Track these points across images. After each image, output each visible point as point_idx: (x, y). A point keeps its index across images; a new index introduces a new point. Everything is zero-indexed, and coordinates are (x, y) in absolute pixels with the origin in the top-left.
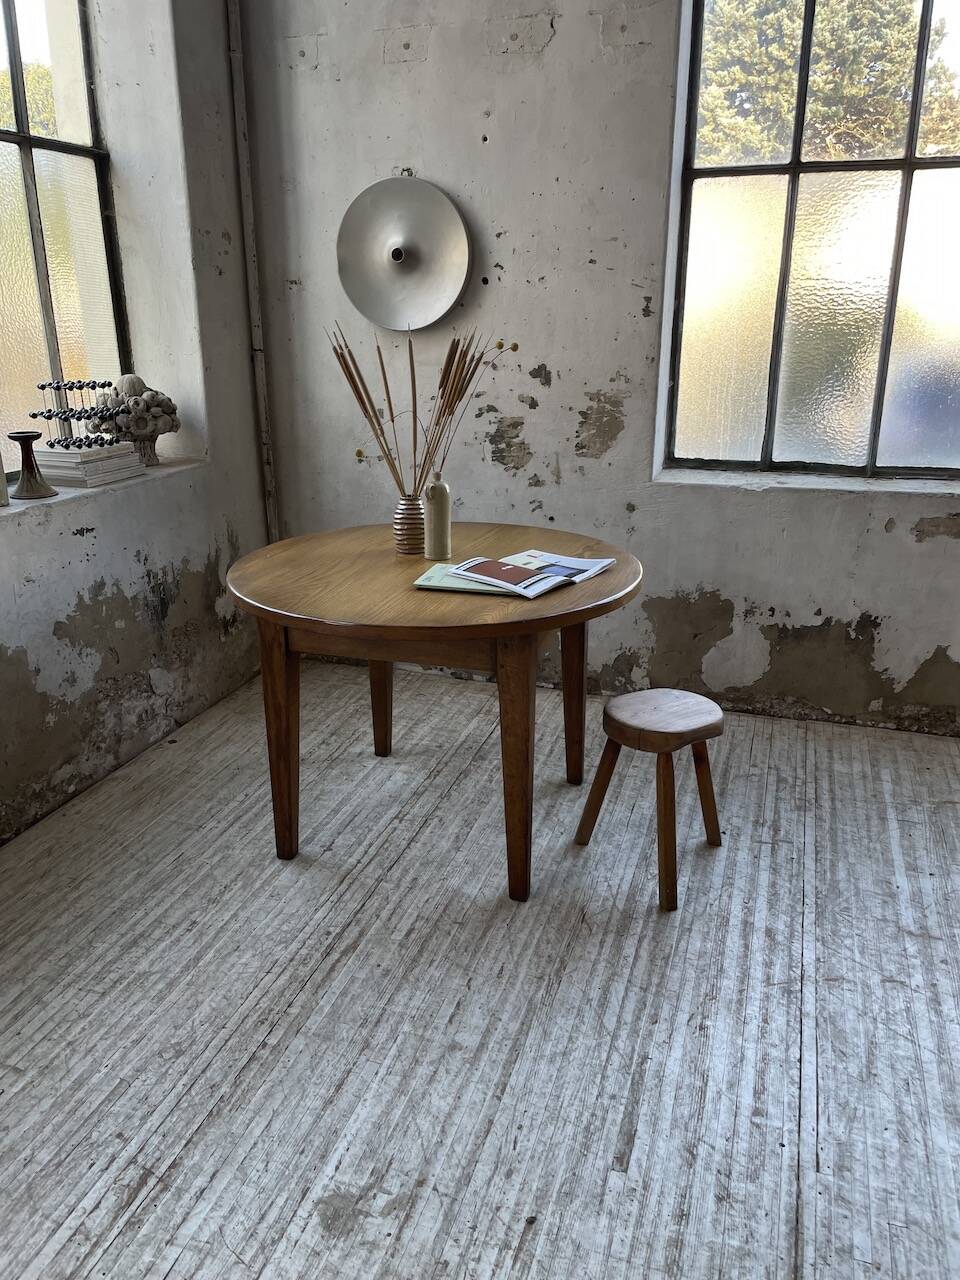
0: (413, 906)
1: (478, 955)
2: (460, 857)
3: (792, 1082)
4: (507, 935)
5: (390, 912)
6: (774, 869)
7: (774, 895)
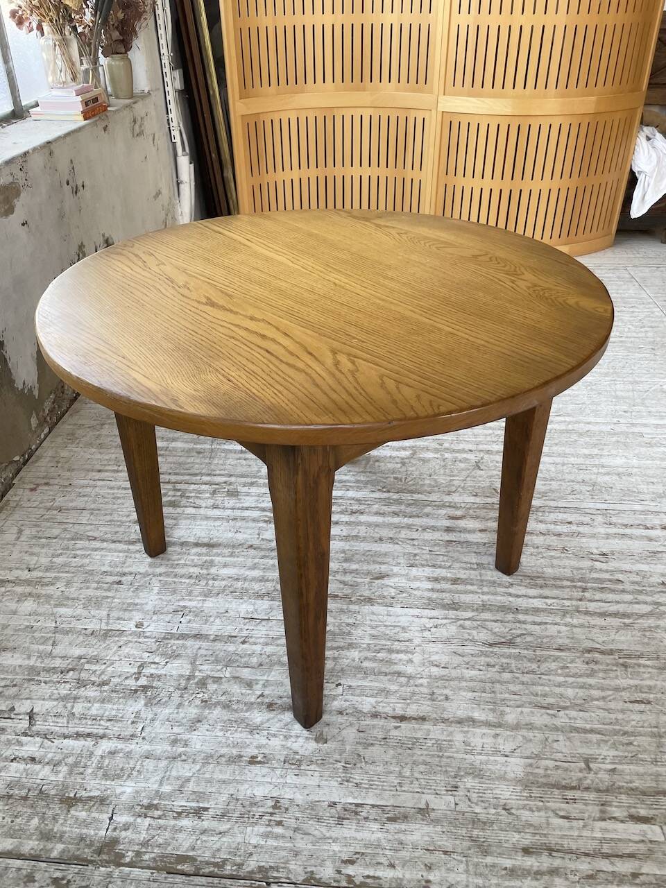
0: (585, 833)
1: (628, 728)
2: (442, 804)
4: (579, 708)
5: (616, 860)
6: (353, 513)
7: (395, 514)
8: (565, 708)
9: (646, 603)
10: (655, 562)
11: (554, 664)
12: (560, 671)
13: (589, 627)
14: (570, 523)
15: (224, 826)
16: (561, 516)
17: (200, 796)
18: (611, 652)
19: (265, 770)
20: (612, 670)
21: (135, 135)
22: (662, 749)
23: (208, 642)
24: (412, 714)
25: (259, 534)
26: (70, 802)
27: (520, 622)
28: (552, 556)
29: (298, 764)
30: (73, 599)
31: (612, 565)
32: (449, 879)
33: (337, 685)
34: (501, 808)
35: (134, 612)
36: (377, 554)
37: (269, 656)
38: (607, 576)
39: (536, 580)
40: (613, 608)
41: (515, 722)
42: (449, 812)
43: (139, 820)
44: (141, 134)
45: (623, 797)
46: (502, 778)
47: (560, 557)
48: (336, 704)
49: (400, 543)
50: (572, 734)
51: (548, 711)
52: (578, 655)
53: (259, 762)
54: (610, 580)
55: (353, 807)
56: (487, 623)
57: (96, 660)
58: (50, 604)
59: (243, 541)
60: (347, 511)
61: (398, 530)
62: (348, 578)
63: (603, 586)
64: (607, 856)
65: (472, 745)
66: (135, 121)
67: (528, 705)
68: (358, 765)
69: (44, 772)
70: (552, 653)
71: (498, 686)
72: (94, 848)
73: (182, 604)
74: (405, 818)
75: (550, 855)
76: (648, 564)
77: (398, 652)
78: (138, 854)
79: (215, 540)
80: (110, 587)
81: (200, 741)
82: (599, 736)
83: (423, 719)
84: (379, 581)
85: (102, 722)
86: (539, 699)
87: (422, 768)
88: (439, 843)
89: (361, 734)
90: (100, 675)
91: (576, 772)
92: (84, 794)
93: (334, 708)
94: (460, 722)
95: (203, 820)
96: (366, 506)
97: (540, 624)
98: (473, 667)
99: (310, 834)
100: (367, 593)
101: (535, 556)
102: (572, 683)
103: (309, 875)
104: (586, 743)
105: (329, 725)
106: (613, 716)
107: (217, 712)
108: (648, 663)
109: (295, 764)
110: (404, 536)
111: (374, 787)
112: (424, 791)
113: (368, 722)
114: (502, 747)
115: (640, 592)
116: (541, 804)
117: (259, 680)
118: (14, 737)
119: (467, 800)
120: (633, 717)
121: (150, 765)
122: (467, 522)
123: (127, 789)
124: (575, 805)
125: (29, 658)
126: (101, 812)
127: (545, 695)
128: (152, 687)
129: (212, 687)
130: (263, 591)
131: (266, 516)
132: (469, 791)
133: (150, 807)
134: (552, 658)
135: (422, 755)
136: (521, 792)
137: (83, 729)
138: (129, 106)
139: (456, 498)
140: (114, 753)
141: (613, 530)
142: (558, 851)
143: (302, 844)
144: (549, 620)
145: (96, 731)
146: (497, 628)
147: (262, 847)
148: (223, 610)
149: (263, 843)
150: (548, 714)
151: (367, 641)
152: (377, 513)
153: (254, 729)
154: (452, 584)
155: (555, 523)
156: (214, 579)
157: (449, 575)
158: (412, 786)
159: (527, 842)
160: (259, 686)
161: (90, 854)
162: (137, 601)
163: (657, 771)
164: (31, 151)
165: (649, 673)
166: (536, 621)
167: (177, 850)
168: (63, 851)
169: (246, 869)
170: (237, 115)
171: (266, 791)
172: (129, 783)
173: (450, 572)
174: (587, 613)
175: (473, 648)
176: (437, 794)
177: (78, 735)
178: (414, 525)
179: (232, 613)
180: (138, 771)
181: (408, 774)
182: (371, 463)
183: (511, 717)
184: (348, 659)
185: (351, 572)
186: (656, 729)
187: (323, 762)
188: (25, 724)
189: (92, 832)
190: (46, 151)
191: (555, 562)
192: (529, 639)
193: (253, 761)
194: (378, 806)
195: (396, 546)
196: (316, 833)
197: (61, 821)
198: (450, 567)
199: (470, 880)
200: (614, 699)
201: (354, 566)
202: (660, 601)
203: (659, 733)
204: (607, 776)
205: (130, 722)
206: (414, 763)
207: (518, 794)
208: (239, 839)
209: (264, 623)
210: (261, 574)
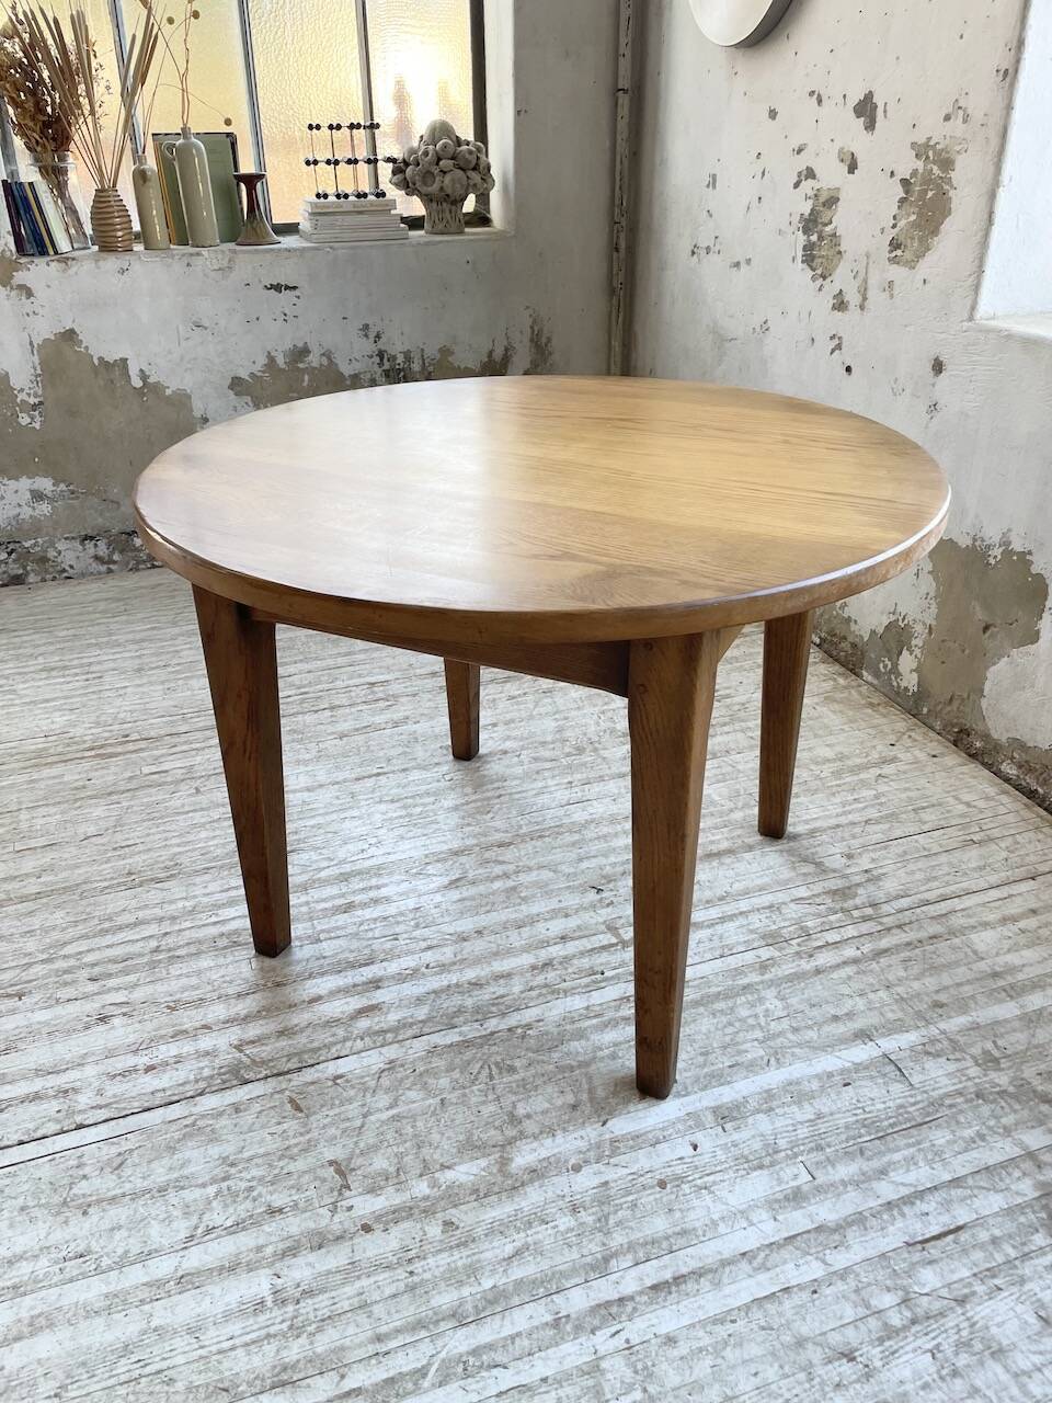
3: (27, 1132)
6: (548, 964)
7: (476, 985)
28: (197, 989)
38: (112, 982)
39: (229, 943)
40: (119, 938)
47: (183, 992)
49: (447, 937)
54: (109, 976)
60: (561, 963)
61: (459, 957)
62: (498, 870)
63: (123, 965)
82: (181, 811)
83: (358, 779)
84: (454, 878)
91: (211, 784)
96: (535, 984)
100: (463, 859)
110: (445, 949)
122: (346, 1008)
139: (375, 1060)
152: (508, 976)
155: (179, 1060)
157: (360, 912)
182: (585, 1097)
185: (498, 877)
195: (452, 932)
201: (497, 885)
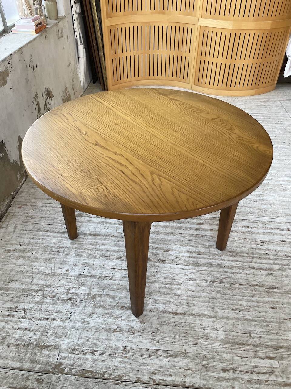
0: (247, 364)
1: (267, 319)
2: (191, 350)
4: (247, 310)
5: (260, 375)
8: (242, 310)
9: (278, 264)
10: (283, 246)
11: (238, 291)
12: (241, 294)
13: (254, 275)
14: (248, 227)
15: (104, 358)
16: (244, 224)
17: (94, 345)
18: (262, 286)
19: (120, 335)
20: (262, 294)
21: (59, 38)
22: (280, 329)
23: (96, 279)
24: (180, 311)
25: (116, 230)
26: (42, 347)
27: (225, 272)
28: (240, 242)
29: (133, 332)
30: (39, 259)
31: (265, 247)
32: (193, 381)
33: (149, 299)
34: (215, 352)
35: (65, 265)
36: (166, 240)
37: (121, 286)
38: (263, 252)
39: (233, 253)
40: (264, 266)
41: (221, 316)
42: (194, 354)
43: (70, 355)
44: (61, 37)
45: (264, 348)
46: (216, 340)
47: (243, 243)
48: (149, 307)
49: (176, 235)
50: (245, 322)
51: (235, 311)
52: (249, 287)
53: (118, 331)
54: (264, 254)
55: (155, 351)
56: (212, 272)
57: (50, 286)
58: (30, 261)
59: (110, 233)
61: (175, 229)
62: (154, 251)
63: (261, 256)
64: (256, 373)
65: (204, 325)
66: (59, 31)
67: (227, 309)
68: (158, 333)
69: (31, 334)
70: (238, 286)
71: (215, 300)
72: (52, 367)
73: (85, 261)
74: (176, 356)
75: (233, 372)
76: (280, 246)
77: (175, 285)
78: (70, 369)
79: (98, 232)
80: (54, 253)
81: (94, 322)
82: (255, 322)
83: (184, 314)
84: (167, 253)
85: (54, 313)
86: (232, 306)
87: (183, 335)
88: (189, 366)
89: (159, 320)
90: (52, 293)
91: (245, 338)
92: (47, 344)
93: (148, 309)
94: (199, 315)
95: (95, 355)
97: (234, 273)
98: (205, 292)
99: (138, 362)
100: (162, 258)
101: (233, 242)
102: (246, 299)
103: (138, 378)
104: (250, 325)
105: (146, 316)
106: (261, 314)
107: (100, 310)
108: (277, 291)
109: (132, 333)
110: (178, 232)
111: (164, 343)
112: (184, 345)
113: (162, 315)
114: (216, 327)
115: (276, 259)
116: (231, 351)
117: (117, 296)
118: (18, 319)
119: (201, 349)
120: (270, 315)
121: (73, 331)
122: (205, 226)
123: (64, 342)
124: (244, 352)
125: (22, 285)
126: (55, 351)
127: (234, 305)
128: (74, 298)
129: (98, 299)
130: (119, 256)
131: (120, 222)
132: (202, 345)
133: (74, 349)
134: (238, 288)
135: (183, 329)
136: (223, 346)
137: (46, 316)
138: (56, 25)
140: (59, 326)
141: (266, 231)
142: (236, 370)
143: (135, 366)
144: (237, 271)
145: (51, 317)
146: (216, 275)
147: (119, 367)
148: (102, 265)
149: (119, 365)
150: (235, 312)
151: (162, 279)
153: (115, 317)
154: (198, 254)
155: (242, 227)
156: (98, 251)
158: (179, 342)
159: (224, 367)
160: (117, 299)
161: (51, 369)
162: (66, 260)
163: (278, 338)
164: (13, 54)
165: (277, 295)
166: (232, 271)
167: (86, 368)
168: (40, 368)
169: (113, 376)
170: (105, 26)
171: (121, 344)
172: (65, 339)
173: (197, 249)
174: (253, 268)
175: (205, 283)
176: (189, 346)
177: (44, 319)
178: (182, 227)
179: (106, 266)
180: (69, 334)
181: (178, 337)
183: (220, 313)
184: (153, 287)
185: (155, 248)
186: (279, 320)
187: (143, 332)
188: (22, 314)
189: (51, 360)
190: (20, 52)
191: (241, 245)
192: (229, 280)
193: (115, 331)
194: (165, 351)
195: (174, 236)
196: (141, 361)
197: (39, 355)
198: (197, 247)
199: (202, 382)
200: (262, 307)
201: (157, 246)
202: (284, 263)
203: (280, 322)
204: (258, 340)
205: (65, 313)
206: (180, 333)
207: (222, 346)
208: (110, 364)
209: (119, 271)
210: (118, 248)
